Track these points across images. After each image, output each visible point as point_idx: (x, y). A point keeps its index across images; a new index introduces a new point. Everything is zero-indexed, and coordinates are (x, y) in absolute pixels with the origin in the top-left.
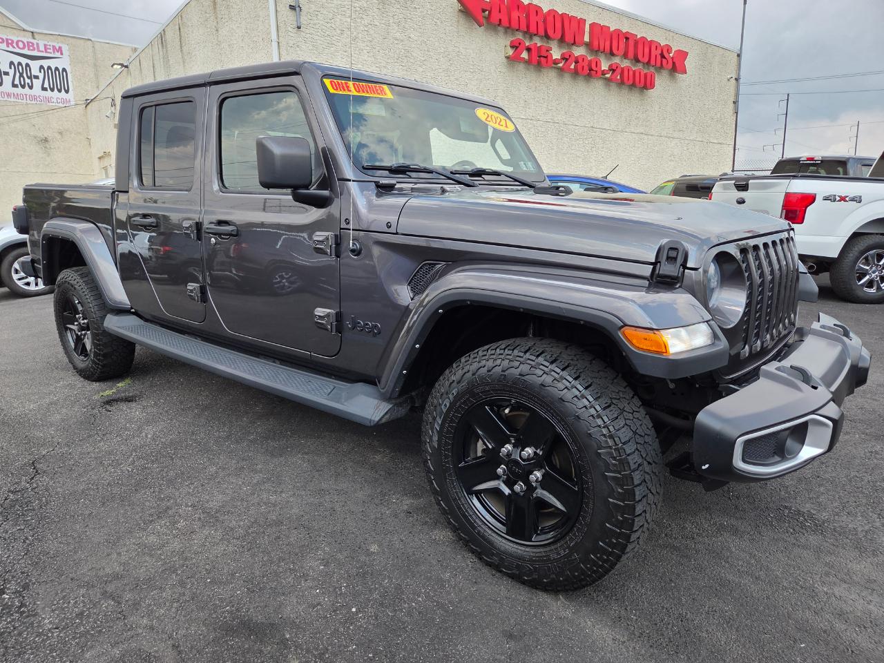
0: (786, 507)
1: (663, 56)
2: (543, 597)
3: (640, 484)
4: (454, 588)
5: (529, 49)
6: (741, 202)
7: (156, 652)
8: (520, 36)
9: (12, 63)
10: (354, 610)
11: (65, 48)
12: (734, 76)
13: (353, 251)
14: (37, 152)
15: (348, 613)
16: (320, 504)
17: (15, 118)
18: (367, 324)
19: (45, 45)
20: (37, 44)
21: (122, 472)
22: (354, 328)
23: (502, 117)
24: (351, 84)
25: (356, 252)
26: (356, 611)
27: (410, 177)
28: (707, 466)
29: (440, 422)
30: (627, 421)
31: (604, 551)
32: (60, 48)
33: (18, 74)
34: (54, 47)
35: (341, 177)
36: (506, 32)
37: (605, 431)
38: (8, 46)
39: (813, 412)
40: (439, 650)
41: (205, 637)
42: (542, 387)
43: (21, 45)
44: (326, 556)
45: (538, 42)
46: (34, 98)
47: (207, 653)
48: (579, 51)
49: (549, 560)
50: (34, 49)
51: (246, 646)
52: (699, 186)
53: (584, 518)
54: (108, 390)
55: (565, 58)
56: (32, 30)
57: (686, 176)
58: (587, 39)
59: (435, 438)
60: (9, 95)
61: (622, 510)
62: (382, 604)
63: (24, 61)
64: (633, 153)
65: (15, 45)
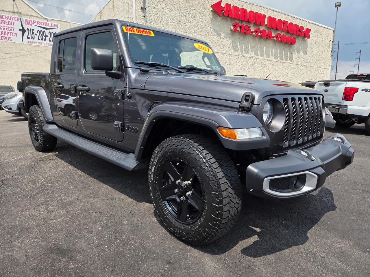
0: (314, 218)
1: (300, 31)
2: (189, 248)
3: (226, 197)
4: (153, 241)
5: (241, 27)
6: (326, 91)
7: (18, 257)
8: (237, 21)
9: (38, 31)
10: (106, 247)
11: (59, 25)
12: (332, 40)
13: (128, 97)
14: (46, 65)
15: (103, 248)
16: (110, 204)
17: (38, 51)
18: (133, 128)
19: (51, 24)
20: (49, 23)
21: (36, 186)
22: (128, 129)
23: (207, 48)
24: (135, 29)
25: (130, 97)
26: (107, 248)
27: (158, 68)
28: (252, 190)
29: (154, 169)
30: (223, 170)
31: (211, 228)
32: (57, 25)
33: (40, 35)
34: (55, 24)
35: (125, 66)
36: (231, 20)
37: (212, 173)
38: (37, 24)
39: (308, 170)
40: (136, 266)
41: (40, 253)
42: (189, 153)
43: (42, 24)
44: (104, 224)
45: (245, 24)
46: (46, 44)
47: (38, 259)
48: (262, 28)
49: (191, 230)
50: (47, 25)
51: (55, 258)
52: (311, 85)
53: (204, 212)
54: (44, 155)
55: (256, 31)
56: (47, 18)
57: (308, 81)
58: (266, 23)
59: (152, 176)
60: (36, 43)
61: (218, 209)
62: (119, 245)
63: (43, 30)
64: (285, 71)
65: (40, 23)
